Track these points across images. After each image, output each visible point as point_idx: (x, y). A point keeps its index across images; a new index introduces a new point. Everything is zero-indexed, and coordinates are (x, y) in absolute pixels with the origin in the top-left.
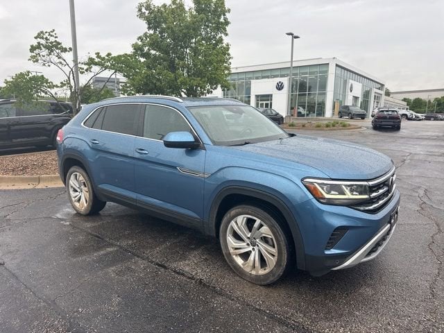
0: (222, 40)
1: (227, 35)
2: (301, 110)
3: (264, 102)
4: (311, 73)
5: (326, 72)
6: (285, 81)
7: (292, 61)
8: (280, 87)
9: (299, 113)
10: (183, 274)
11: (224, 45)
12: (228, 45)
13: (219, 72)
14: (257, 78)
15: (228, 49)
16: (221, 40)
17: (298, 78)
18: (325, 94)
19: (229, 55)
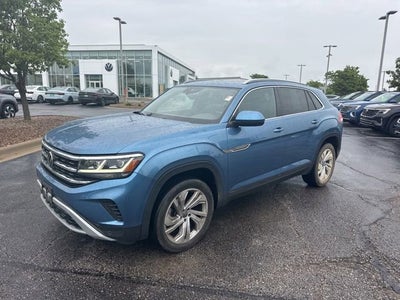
0: (56, 15)
1: (61, 10)
2: (131, 90)
3: (95, 82)
4: (137, 58)
5: (150, 57)
6: (113, 62)
7: (121, 45)
8: (109, 68)
9: (130, 93)
10: (87, 273)
11: (58, 20)
12: (62, 21)
13: (56, 48)
14: (85, 58)
15: (63, 26)
16: (54, 15)
17: (125, 61)
18: (150, 77)
19: (63, 31)
